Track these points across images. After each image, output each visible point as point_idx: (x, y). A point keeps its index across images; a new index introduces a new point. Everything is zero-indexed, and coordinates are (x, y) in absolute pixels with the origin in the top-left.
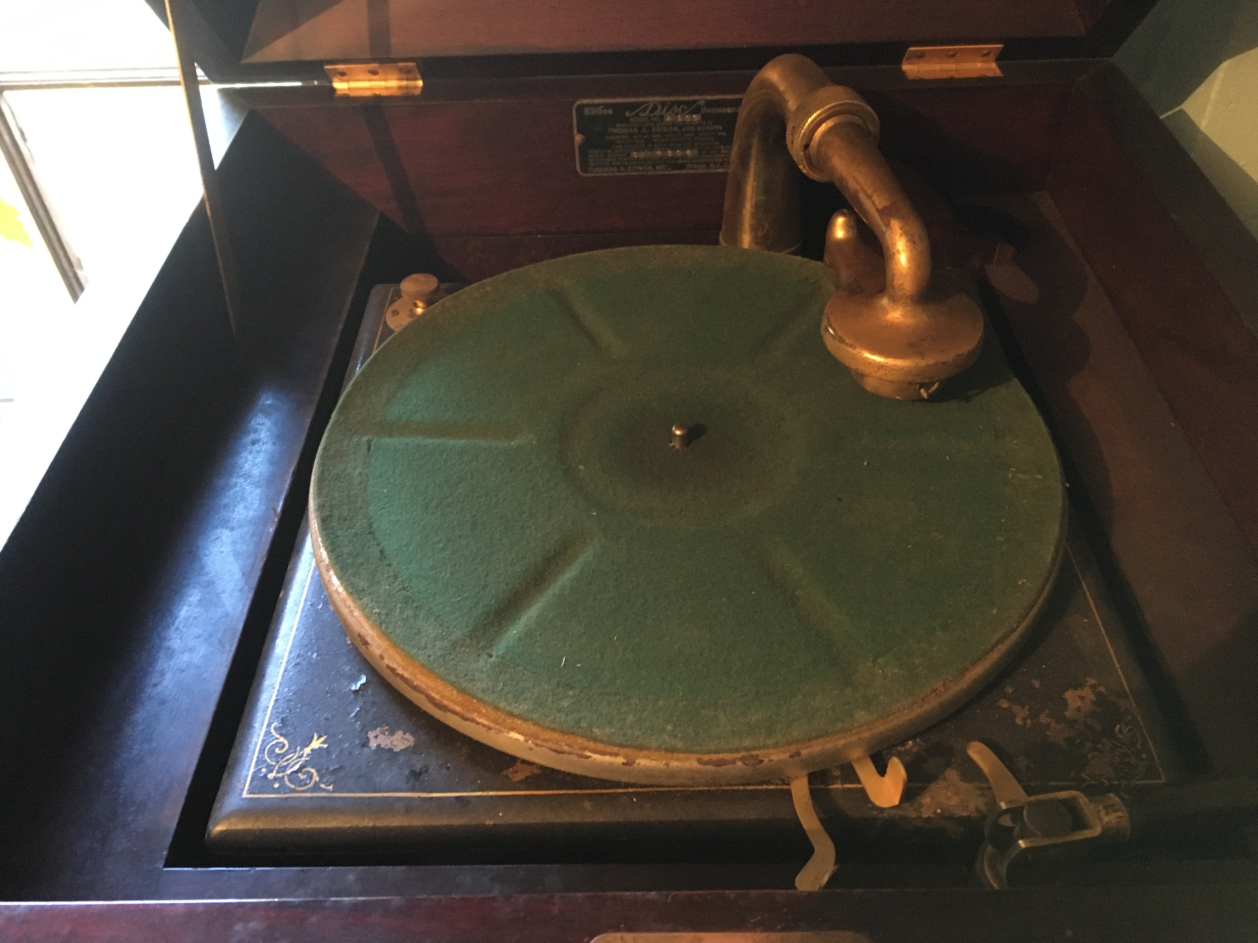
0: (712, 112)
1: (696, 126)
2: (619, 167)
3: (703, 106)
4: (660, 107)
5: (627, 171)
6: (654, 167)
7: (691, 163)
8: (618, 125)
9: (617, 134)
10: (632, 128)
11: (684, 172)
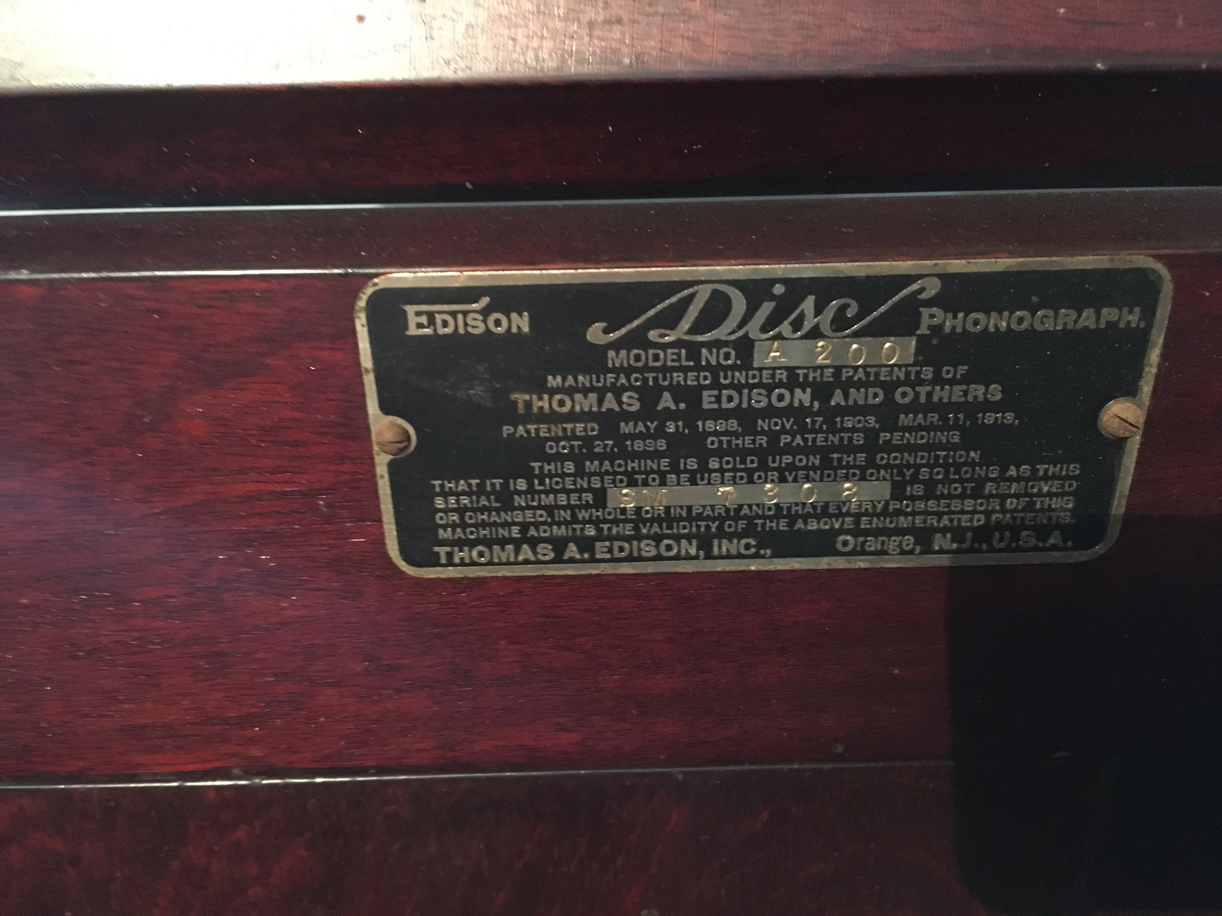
0: (970, 327)
1: (889, 387)
2: (559, 545)
3: (930, 303)
4: (739, 303)
5: (593, 560)
6: (705, 545)
7: (856, 532)
8: (554, 381)
9: (553, 418)
10: (618, 392)
11: (824, 563)
